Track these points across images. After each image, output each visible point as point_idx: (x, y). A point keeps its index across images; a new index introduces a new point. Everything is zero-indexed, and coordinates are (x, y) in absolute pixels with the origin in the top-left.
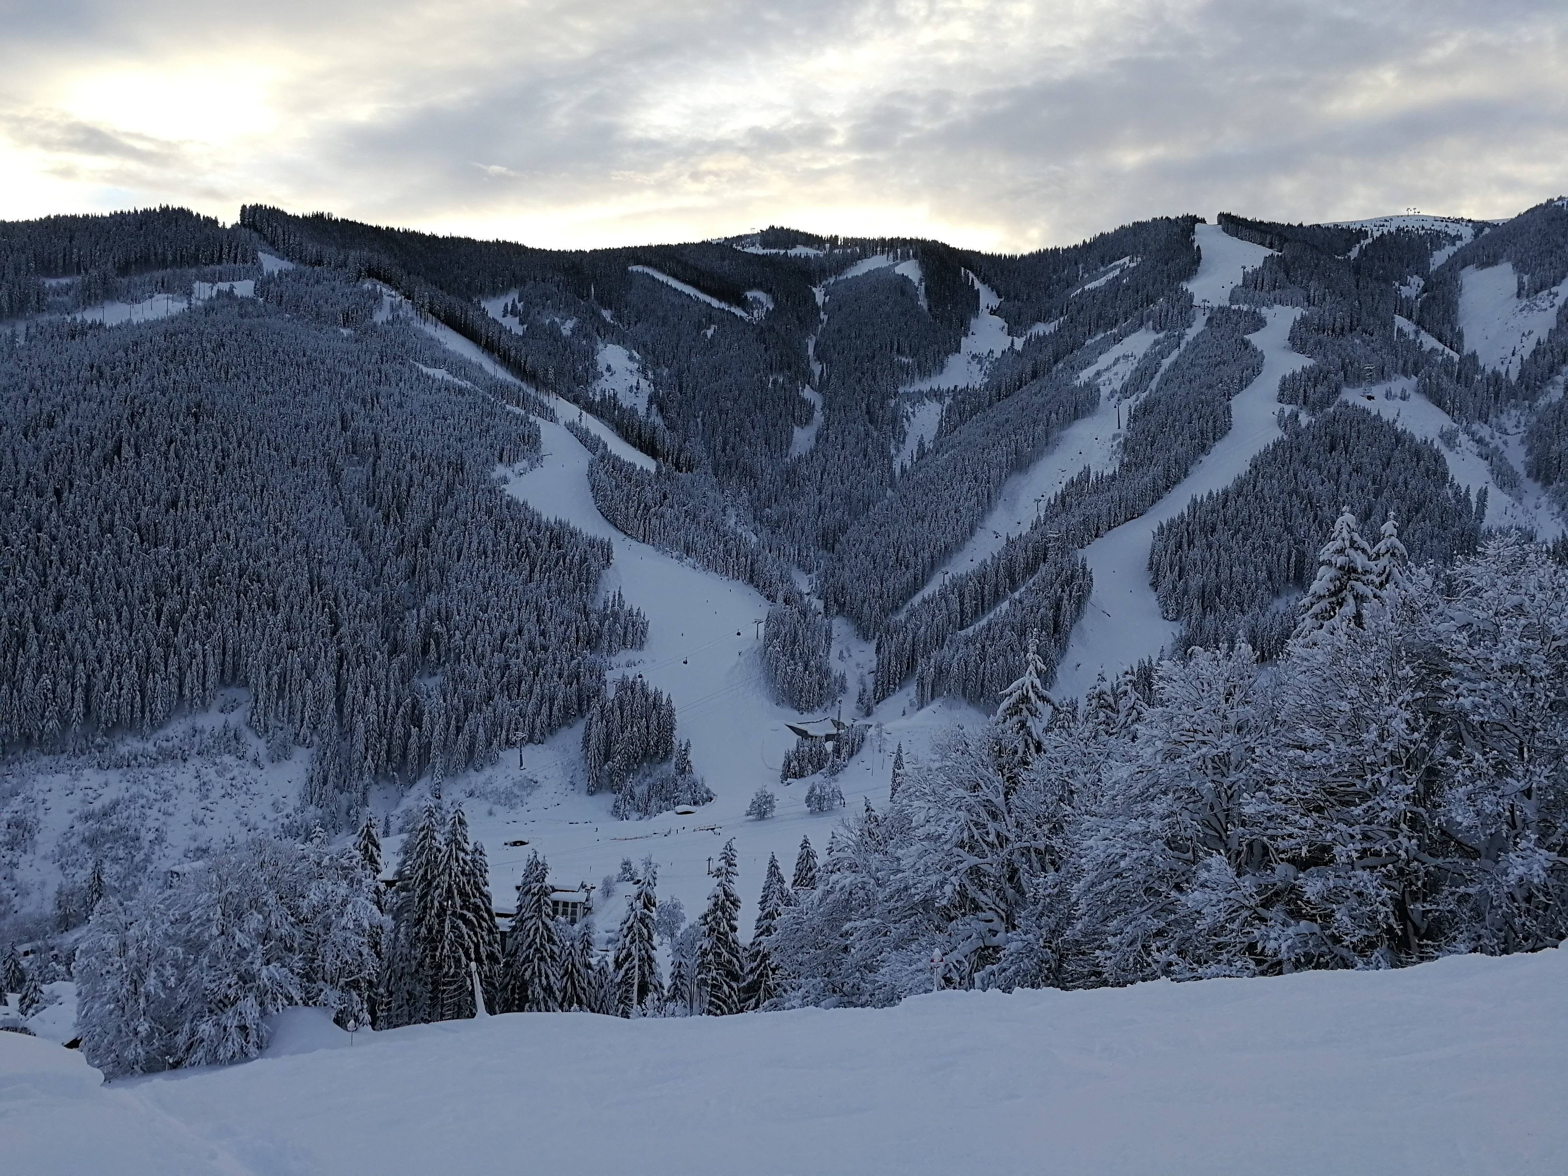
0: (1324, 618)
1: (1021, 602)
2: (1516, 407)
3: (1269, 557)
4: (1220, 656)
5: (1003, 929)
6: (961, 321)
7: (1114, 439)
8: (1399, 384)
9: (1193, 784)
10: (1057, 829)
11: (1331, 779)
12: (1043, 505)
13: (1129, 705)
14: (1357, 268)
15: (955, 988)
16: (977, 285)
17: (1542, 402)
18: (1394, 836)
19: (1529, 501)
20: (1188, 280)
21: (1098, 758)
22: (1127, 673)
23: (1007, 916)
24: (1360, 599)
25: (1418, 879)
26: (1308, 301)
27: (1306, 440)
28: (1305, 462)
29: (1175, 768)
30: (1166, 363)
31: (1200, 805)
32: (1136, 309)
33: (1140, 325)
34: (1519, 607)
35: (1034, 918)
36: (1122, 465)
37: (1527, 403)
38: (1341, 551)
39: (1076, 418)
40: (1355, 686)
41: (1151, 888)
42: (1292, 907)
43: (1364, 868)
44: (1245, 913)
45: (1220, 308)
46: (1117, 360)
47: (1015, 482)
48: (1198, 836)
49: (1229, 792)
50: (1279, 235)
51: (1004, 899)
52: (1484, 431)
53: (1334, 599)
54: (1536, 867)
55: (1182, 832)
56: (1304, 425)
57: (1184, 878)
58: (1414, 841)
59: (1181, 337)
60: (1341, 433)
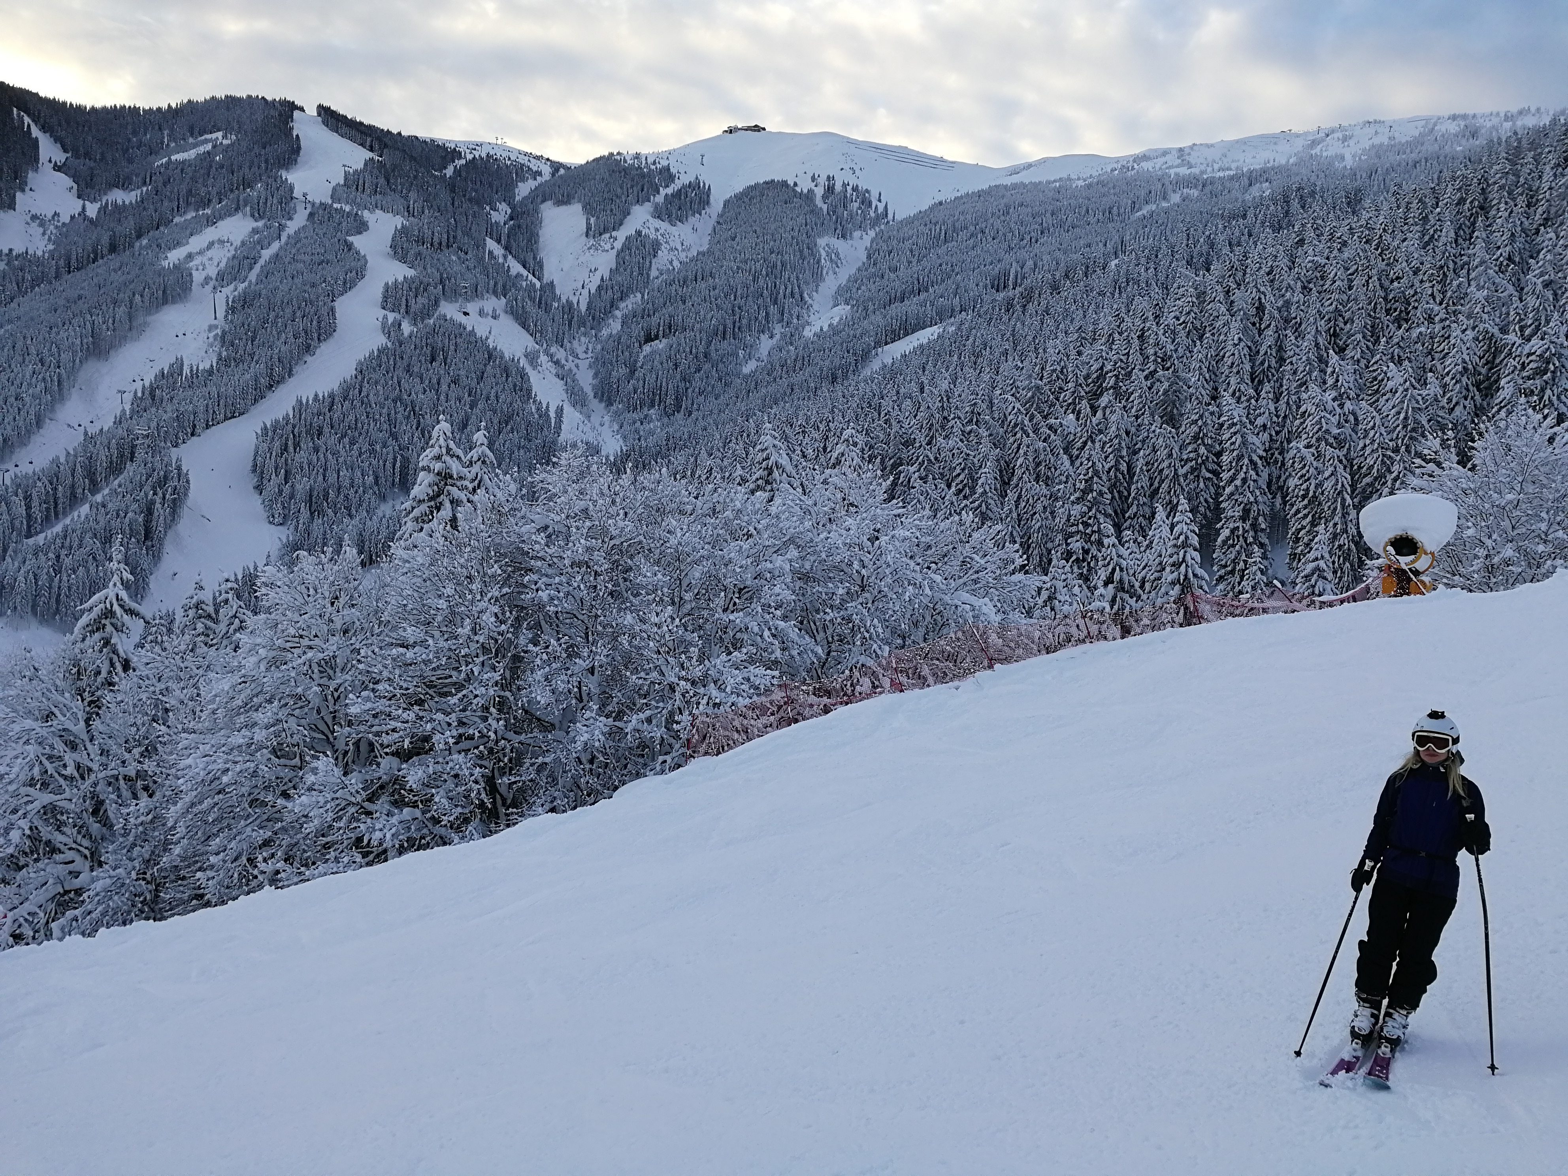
0: (423, 521)
1: (104, 506)
2: (585, 334)
3: (374, 462)
4: (325, 560)
5: (87, 868)
6: (16, 173)
7: (210, 330)
8: (492, 303)
9: (299, 690)
10: (149, 751)
11: (430, 673)
12: (128, 397)
13: (230, 614)
14: (452, 186)
15: (28, 944)
16: (35, 132)
17: (605, 332)
18: (485, 719)
19: (595, 419)
20: (287, 169)
21: (197, 671)
22: (227, 580)
23: (92, 854)
24: (455, 503)
25: (505, 756)
26: (408, 211)
27: (409, 349)
28: (408, 370)
29: (280, 675)
30: (266, 254)
31: (306, 710)
32: (232, 191)
33: (237, 209)
34: (585, 511)
35: (125, 851)
36: (220, 359)
37: (593, 332)
38: (438, 458)
39: (165, 302)
40: (451, 585)
41: (257, 800)
42: (396, 797)
43: (459, 752)
44: (352, 810)
45: (321, 204)
46: (211, 245)
47: (91, 369)
48: (305, 741)
49: (336, 695)
50: (379, 139)
51: (88, 835)
52: (560, 354)
53: (432, 503)
54: (597, 732)
55: (289, 739)
56: (406, 334)
57: (291, 785)
58: (502, 722)
59: (282, 227)
60: (440, 345)
